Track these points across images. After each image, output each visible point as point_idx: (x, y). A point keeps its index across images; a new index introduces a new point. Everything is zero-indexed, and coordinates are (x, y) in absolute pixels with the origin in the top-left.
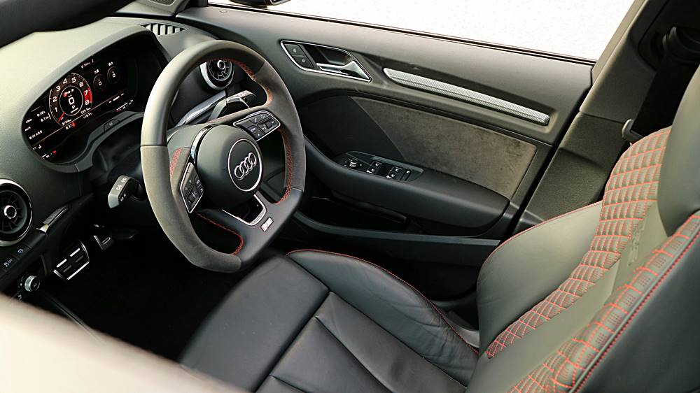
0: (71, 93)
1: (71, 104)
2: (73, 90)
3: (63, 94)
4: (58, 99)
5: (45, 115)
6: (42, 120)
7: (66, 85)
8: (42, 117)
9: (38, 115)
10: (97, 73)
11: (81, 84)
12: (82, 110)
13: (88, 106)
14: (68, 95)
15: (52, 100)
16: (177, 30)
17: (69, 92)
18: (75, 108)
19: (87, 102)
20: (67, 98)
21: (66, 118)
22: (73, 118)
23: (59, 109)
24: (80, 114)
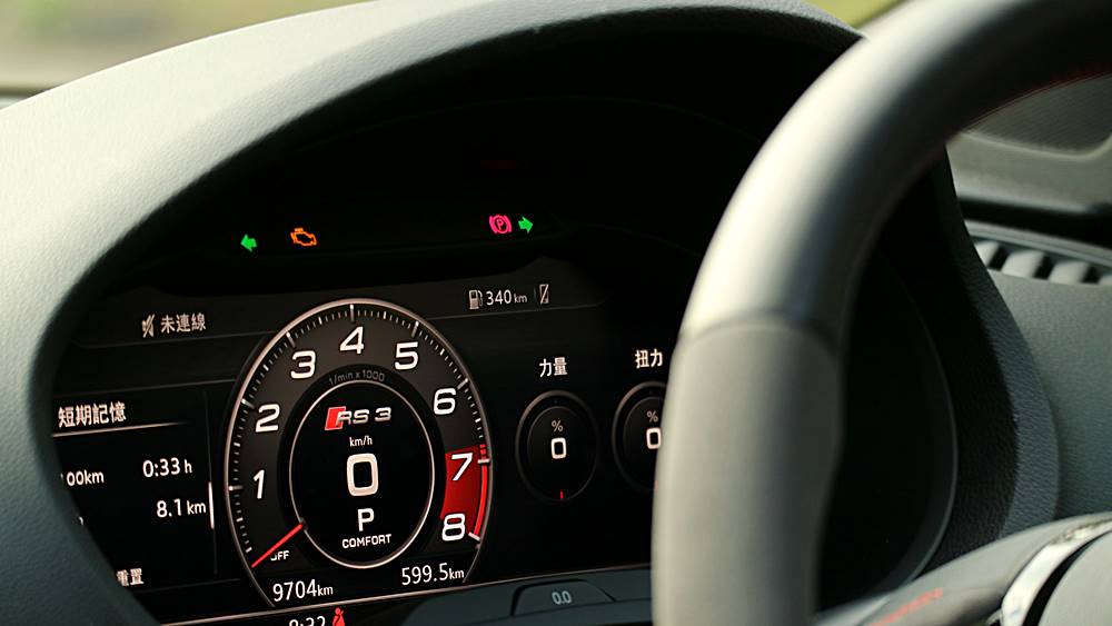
0: (371, 427)
1: (354, 491)
2: (385, 413)
3: (321, 413)
4: (288, 423)
5: (190, 488)
6: (162, 509)
7: (354, 366)
8: (168, 488)
9: (148, 469)
10: (555, 381)
11: (443, 403)
12: (411, 559)
13: (458, 554)
14: (352, 430)
15: (251, 415)
16: (1065, 275)
17: (362, 415)
18: (370, 529)
19: (454, 527)
20: (339, 445)
21: (305, 565)
22: (346, 584)
23: (276, 483)
24: (390, 578)
